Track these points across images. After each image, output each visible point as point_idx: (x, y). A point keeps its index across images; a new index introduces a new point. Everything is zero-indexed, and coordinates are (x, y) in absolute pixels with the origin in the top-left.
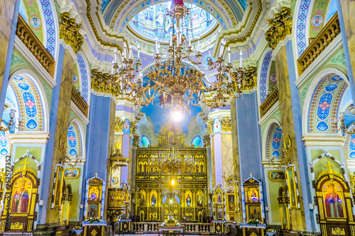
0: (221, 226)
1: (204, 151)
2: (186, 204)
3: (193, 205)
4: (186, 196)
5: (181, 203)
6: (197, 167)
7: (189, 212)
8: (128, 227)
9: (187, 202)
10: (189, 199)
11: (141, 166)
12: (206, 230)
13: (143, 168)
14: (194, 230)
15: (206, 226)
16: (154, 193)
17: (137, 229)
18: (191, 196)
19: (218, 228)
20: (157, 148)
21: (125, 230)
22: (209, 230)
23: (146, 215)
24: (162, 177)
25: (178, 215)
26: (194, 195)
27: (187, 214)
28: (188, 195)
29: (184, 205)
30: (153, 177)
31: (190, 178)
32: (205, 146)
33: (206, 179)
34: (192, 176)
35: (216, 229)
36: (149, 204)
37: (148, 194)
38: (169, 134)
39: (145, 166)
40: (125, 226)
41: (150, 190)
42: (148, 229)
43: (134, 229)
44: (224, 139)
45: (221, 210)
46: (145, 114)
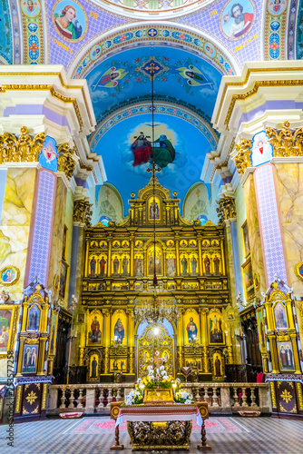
0: (293, 392)
1: (220, 232)
2: (187, 339)
3: (202, 340)
4: (187, 321)
5: (176, 337)
6: (207, 260)
7: (194, 356)
8: (39, 400)
9: (190, 333)
10: (192, 328)
11: (93, 262)
12: (249, 401)
13: (97, 266)
14: (219, 401)
15: (248, 391)
16: (120, 316)
17: (67, 403)
18: (196, 321)
19: (286, 396)
20: (125, 227)
21: (31, 408)
22: (257, 401)
23: (102, 363)
24: (137, 284)
25: (170, 361)
26: (203, 318)
27: (190, 361)
28: (191, 320)
29: (183, 340)
30: (118, 285)
31: (194, 284)
32: (221, 221)
33: (227, 285)
34: (198, 280)
35: (278, 399)
36: (109, 340)
37: (108, 319)
38: (151, 201)
39: (102, 263)
40: (31, 398)
41: (112, 311)
42: (97, 403)
43: (59, 403)
44: (282, 175)
45: (288, 346)
46: (100, 158)
